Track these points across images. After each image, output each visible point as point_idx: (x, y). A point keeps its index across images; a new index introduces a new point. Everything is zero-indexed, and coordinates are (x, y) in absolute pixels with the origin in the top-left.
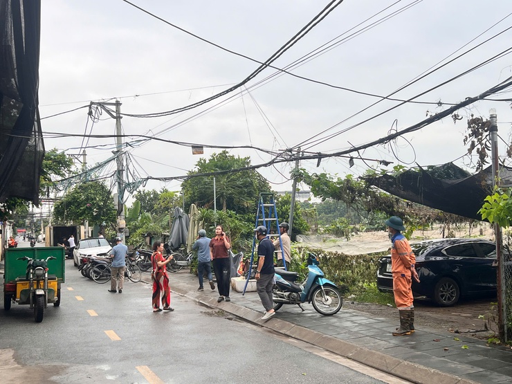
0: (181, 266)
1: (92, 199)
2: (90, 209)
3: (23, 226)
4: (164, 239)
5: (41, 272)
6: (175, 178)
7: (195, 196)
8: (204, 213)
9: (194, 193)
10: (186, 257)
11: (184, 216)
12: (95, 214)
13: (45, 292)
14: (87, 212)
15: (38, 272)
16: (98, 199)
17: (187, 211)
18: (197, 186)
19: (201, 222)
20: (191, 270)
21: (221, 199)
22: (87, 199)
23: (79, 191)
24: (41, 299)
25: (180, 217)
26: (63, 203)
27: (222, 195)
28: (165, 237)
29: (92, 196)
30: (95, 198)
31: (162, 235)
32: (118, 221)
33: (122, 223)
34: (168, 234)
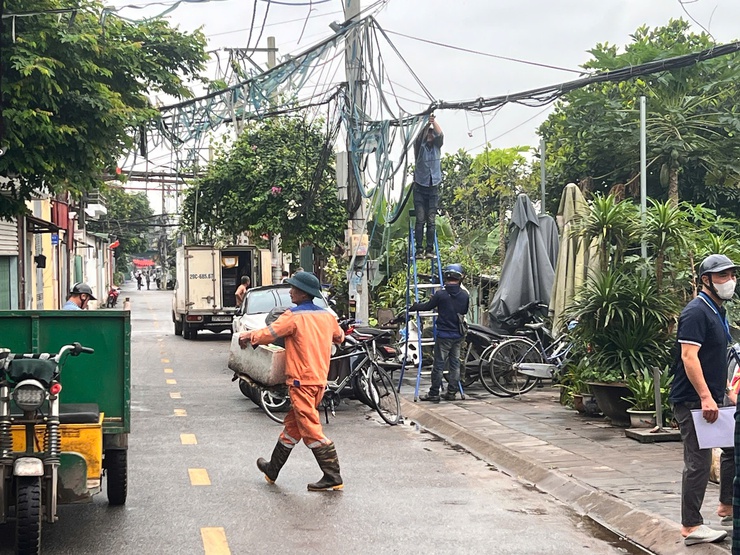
0: (530, 377)
1: (286, 174)
2: (279, 201)
3: (140, 250)
4: (486, 293)
5: (37, 397)
6: (514, 98)
7: (580, 162)
8: (606, 209)
9: (577, 151)
10: (550, 352)
11: (543, 224)
12: (291, 216)
13: (47, 469)
14: (270, 211)
15: (24, 397)
16: (300, 173)
17: (553, 208)
18: (587, 128)
19: (596, 241)
20: (564, 392)
21: (664, 170)
22: (272, 174)
23: (250, 149)
24: (33, 493)
25: (531, 226)
26: (207, 182)
27: (666, 157)
28: (488, 287)
29: (286, 163)
30: (294, 170)
31: (476, 280)
32: (349, 234)
33: (358, 240)
34: (496, 277)
